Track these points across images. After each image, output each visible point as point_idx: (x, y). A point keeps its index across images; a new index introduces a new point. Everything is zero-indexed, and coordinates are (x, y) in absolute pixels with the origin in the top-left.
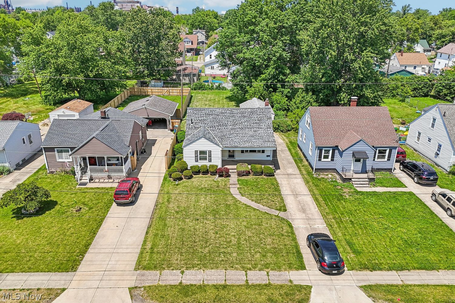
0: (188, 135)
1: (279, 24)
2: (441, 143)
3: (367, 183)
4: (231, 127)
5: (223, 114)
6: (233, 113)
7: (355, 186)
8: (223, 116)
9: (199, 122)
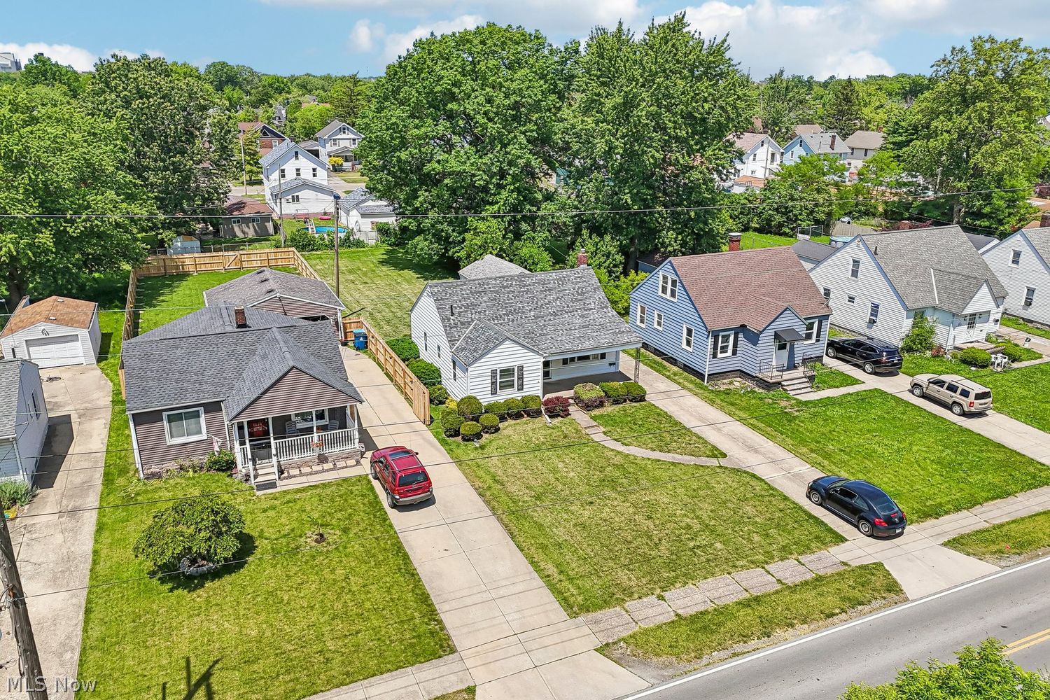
0: (455, 340)
1: (513, 98)
2: (877, 302)
3: (808, 385)
4: (532, 313)
5: (507, 289)
6: (525, 286)
7: (792, 393)
8: (508, 293)
9: (466, 311)
